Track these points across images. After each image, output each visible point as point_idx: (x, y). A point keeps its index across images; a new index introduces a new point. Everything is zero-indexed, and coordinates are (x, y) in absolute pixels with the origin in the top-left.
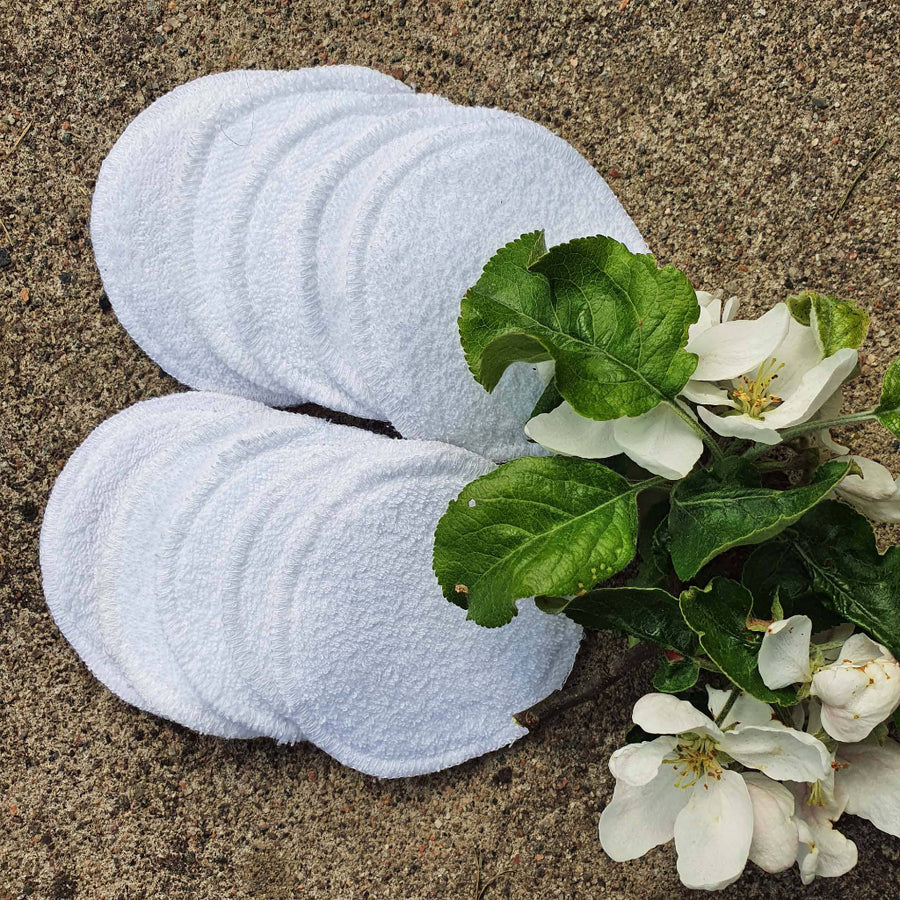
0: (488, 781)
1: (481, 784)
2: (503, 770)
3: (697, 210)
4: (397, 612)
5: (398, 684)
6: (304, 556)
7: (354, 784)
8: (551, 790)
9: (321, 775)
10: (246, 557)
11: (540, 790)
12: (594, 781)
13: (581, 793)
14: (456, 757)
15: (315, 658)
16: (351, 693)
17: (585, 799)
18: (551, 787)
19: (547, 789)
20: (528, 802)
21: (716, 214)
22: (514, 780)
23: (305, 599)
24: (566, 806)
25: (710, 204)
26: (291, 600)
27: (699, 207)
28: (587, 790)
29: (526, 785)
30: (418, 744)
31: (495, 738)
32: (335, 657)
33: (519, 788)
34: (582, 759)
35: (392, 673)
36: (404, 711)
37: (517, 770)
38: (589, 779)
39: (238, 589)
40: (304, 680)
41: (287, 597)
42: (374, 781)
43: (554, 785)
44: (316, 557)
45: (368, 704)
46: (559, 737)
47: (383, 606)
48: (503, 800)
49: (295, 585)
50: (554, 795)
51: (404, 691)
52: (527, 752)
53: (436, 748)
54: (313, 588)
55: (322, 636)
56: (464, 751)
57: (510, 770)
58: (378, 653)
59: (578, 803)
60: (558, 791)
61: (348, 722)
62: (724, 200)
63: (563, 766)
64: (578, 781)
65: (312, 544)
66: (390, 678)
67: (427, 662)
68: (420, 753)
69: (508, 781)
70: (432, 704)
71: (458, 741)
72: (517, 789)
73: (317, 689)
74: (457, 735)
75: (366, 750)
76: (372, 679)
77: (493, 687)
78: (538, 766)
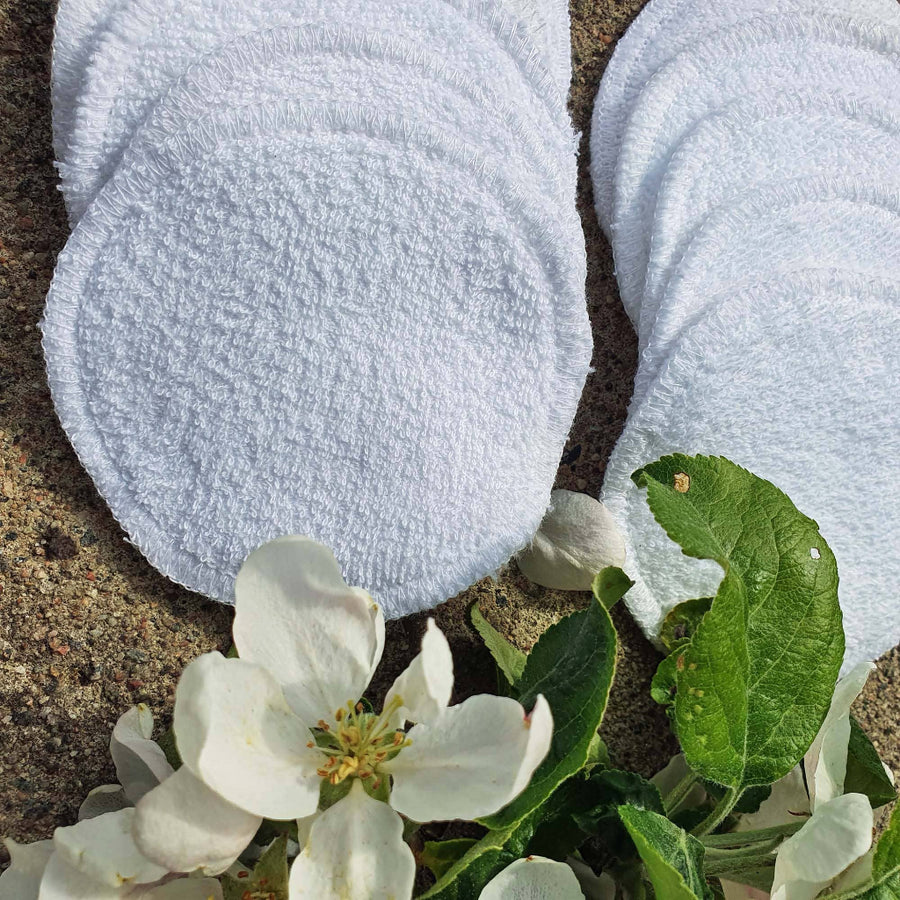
0: (48, 521)
1: (43, 508)
2: (73, 545)
4: (342, 309)
5: (218, 330)
6: (419, 145)
7: (18, 294)
8: (45, 629)
9: (29, 237)
11: (42, 611)
12: (70, 699)
13: (44, 680)
14: (91, 453)
15: (254, 176)
16: (196, 247)
17: (34, 688)
18: (51, 628)
19: (46, 621)
20: (18, 593)
22: (55, 565)
23: (350, 153)
24: (16, 660)
26: (345, 129)
28: (49, 691)
29: (51, 586)
30: (110, 384)
31: (135, 512)
32: (259, 211)
33: (42, 574)
34: (109, 674)
35: (236, 316)
36: (171, 347)
37: (74, 566)
38: (72, 690)
40: (215, 164)
41: (349, 122)
42: (28, 328)
43: (55, 633)
44: (419, 159)
45: (176, 280)
46: (140, 628)
47: (351, 284)
48: (16, 550)
49: (371, 135)
50: (36, 636)
51: (207, 340)
52: (109, 579)
53: (104, 415)
54: (370, 163)
55: (295, 185)
56: (105, 464)
57: (73, 553)
58: (271, 286)
59: (25, 679)
60: (45, 641)
61: (143, 251)
63: (91, 643)
64: (66, 672)
65: (441, 157)
66: (228, 313)
67: (260, 372)
68: (92, 389)
69: (50, 554)
70: (186, 395)
71: (121, 451)
72: (40, 571)
73: (201, 186)
74: (133, 448)
75: (91, 290)
76: (225, 281)
77: (229, 490)
78: (86, 601)
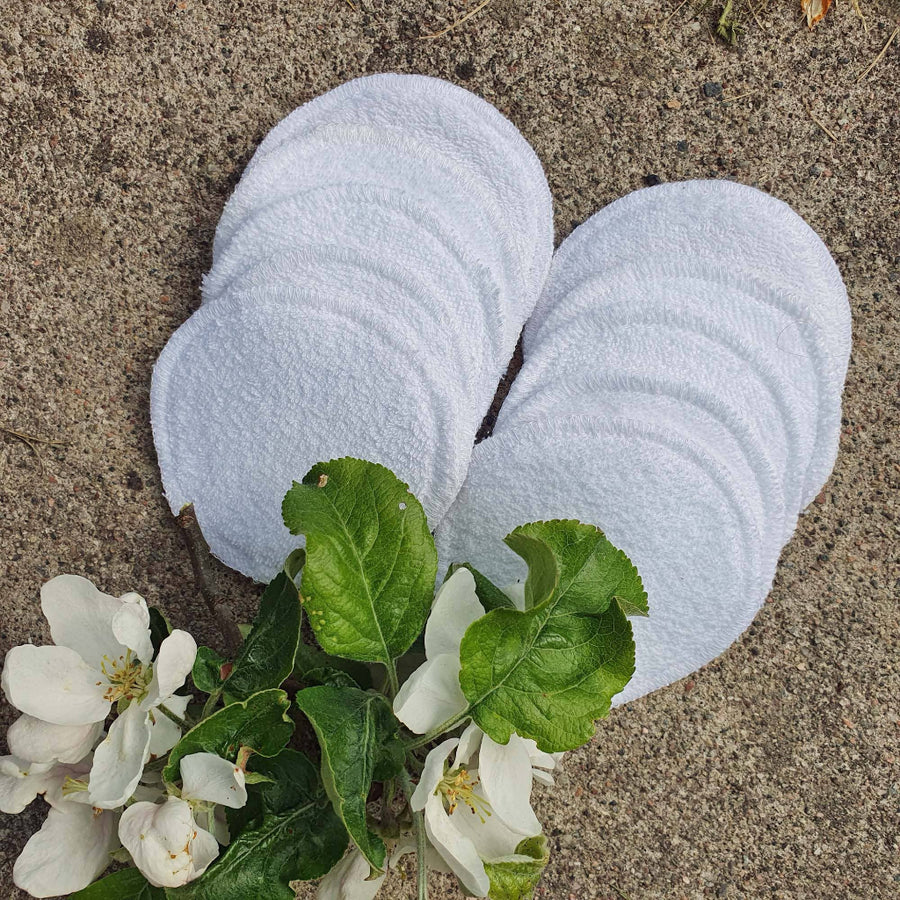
0: (133, 466)
1: (131, 459)
2: (141, 483)
3: (642, 758)
4: (312, 412)
5: (241, 399)
6: (379, 334)
7: (151, 337)
8: (114, 525)
9: (165, 307)
10: (387, 277)
11: (116, 515)
12: (116, 567)
13: (107, 553)
14: (161, 441)
15: (280, 327)
16: (241, 354)
17: (100, 555)
18: (117, 526)
19: (116, 521)
20: (106, 501)
21: (635, 775)
22: (129, 491)
23: (338, 327)
24: (96, 537)
25: (645, 771)
26: (340, 313)
27: (644, 761)
28: (108, 559)
29: (123, 502)
30: (181, 408)
31: (174, 481)
32: (278, 345)
33: (121, 495)
34: (139, 559)
35: (253, 396)
36: (215, 400)
37: (138, 496)
38: (118, 563)
39: (359, 265)
40: (262, 313)
41: (344, 310)
42: (151, 357)
43: (118, 529)
44: (376, 342)
45: (228, 368)
46: (164, 541)
47: (319, 399)
48: (112, 477)
49: (354, 320)
50: (108, 527)
51: (234, 403)
52: (155, 508)
53: (173, 424)
54: (348, 336)
55: (301, 337)
56: (166, 449)
57: (140, 488)
58: (275, 386)
59: (97, 549)
60: (112, 531)
61: (213, 346)
62: (646, 785)
63: (135, 540)
64: (118, 552)
65: (390, 343)
66: (249, 393)
67: (258, 430)
68: (171, 407)
69: (130, 485)
70: (217, 428)
71: (177, 446)
72: (121, 492)
73: (251, 323)
74: (183, 447)
75: (184, 357)
76: (251, 376)
77: (223, 488)
78: (139, 516)
